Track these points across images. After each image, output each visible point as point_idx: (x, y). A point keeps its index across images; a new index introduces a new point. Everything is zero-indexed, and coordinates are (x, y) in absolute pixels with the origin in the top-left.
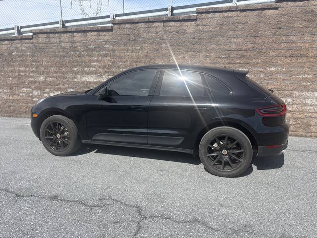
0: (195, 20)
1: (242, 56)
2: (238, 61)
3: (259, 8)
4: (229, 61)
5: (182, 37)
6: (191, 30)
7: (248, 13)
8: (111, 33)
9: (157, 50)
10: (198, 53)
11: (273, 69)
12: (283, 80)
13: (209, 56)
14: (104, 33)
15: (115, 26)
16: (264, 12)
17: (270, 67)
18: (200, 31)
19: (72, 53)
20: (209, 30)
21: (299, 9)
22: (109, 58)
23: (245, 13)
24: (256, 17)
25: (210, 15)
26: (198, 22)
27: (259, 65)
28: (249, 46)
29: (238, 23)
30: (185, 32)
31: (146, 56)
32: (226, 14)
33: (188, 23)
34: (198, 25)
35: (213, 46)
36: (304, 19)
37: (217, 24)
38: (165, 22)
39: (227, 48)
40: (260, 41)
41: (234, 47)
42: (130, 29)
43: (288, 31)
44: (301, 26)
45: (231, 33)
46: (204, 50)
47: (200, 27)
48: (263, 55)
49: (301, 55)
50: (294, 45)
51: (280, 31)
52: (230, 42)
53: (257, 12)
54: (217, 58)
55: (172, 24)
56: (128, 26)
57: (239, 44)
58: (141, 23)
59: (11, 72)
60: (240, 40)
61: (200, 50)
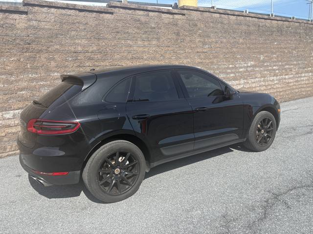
0: (26, 13)
1: (90, 59)
2: (87, 64)
4: (78, 64)
5: (10, 33)
6: (22, 25)
7: (87, 14)
10: (38, 55)
13: (54, 58)
16: (102, 15)
18: (35, 28)
20: (46, 27)
21: (130, 17)
23: (83, 13)
24: (95, 19)
25: (45, 10)
26: (30, 16)
28: (95, 48)
29: (78, 23)
30: (12, 27)
32: (63, 11)
33: (16, 16)
34: (30, 20)
36: (134, 26)
37: (55, 21)
39: (73, 49)
40: (104, 44)
41: (80, 49)
43: (125, 35)
44: (134, 32)
45: (73, 33)
46: (45, 51)
47: (35, 23)
48: (109, 58)
50: (132, 49)
51: (119, 36)
52: (75, 44)
54: (64, 62)
57: (84, 46)
60: (84, 42)
61: (40, 51)
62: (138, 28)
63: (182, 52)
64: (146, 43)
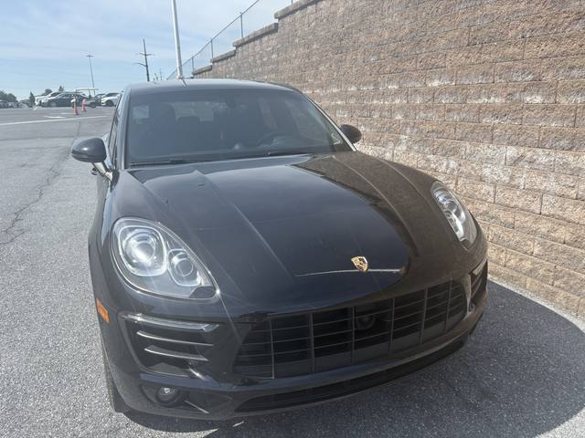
1: (394, 56)
2: (388, 69)
6: (340, 11)
8: (276, 35)
10: (343, 57)
11: (436, 83)
12: (449, 111)
13: (355, 60)
14: (272, 36)
15: (280, 21)
17: (432, 80)
18: (350, 11)
27: (415, 74)
28: (407, 30)
30: (334, 16)
31: (299, 68)
35: (363, 39)
39: (378, 40)
41: (387, 35)
42: (289, 23)
46: (351, 49)
48: (424, 50)
49: (491, 41)
50: (479, 12)
52: (383, 26)
56: (288, 19)
60: (396, 18)
61: (347, 50)
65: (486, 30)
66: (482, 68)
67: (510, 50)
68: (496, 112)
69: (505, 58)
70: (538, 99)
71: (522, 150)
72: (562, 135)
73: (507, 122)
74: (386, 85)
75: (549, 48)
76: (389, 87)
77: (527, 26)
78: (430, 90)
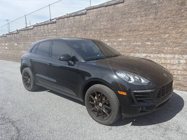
0: (85, 14)
1: (106, 32)
2: (104, 36)
3: (113, 3)
4: (100, 35)
5: (80, 23)
6: (84, 20)
7: (109, 7)
8: (56, 24)
9: (71, 31)
11: (120, 39)
12: (125, 46)
13: (91, 33)
14: (54, 24)
15: (57, 20)
16: (117, 6)
17: (119, 39)
18: (88, 20)
19: (44, 34)
20: (92, 18)
21: (135, 1)
22: (55, 36)
23: (107, 7)
24: (113, 9)
25: (92, 11)
26: (87, 15)
27: (114, 37)
28: (109, 26)
29: (104, 13)
30: (82, 21)
31: (67, 34)
32: (99, 9)
33: (83, 16)
34: (87, 16)
35: (94, 27)
36: (137, 6)
37: (95, 15)
38: (74, 16)
39: (99, 28)
40: (114, 23)
41: (102, 27)
42: (62, 21)
43: (128, 16)
44: (136, 12)
45: (101, 19)
46: (89, 30)
47: (88, 18)
48: (116, 31)
49: (135, 30)
50: (131, 24)
51: (124, 16)
52: (101, 25)
53: (113, 6)
54: (95, 34)
55: (77, 17)
56: (61, 20)
57: (105, 26)
58: (65, 18)
59: (28, 44)
60: (105, 23)
61: (88, 30)
62: (140, 8)
63: (184, 21)
64: (144, 18)
65: (134, 28)
66: (134, 36)
67: (141, 33)
68: (139, 46)
69: (140, 34)
70: (149, 43)
71: (147, 54)
72: (156, 51)
73: (142, 48)
74: (104, 40)
75: (151, 33)
76: (105, 40)
77: (145, 28)
78: (119, 41)
